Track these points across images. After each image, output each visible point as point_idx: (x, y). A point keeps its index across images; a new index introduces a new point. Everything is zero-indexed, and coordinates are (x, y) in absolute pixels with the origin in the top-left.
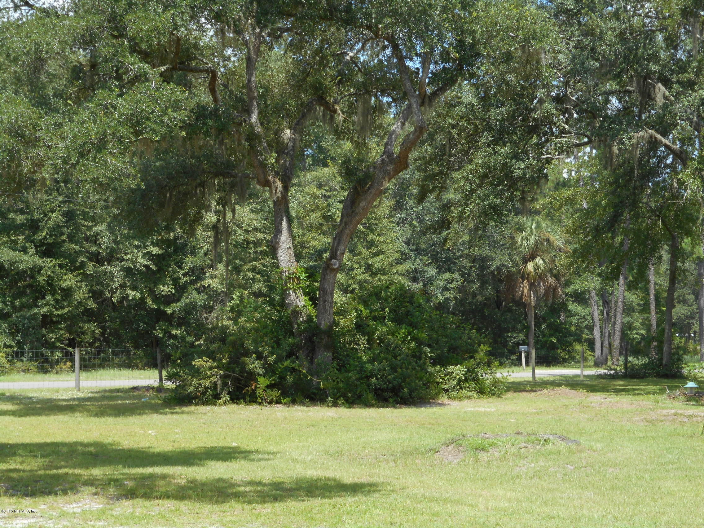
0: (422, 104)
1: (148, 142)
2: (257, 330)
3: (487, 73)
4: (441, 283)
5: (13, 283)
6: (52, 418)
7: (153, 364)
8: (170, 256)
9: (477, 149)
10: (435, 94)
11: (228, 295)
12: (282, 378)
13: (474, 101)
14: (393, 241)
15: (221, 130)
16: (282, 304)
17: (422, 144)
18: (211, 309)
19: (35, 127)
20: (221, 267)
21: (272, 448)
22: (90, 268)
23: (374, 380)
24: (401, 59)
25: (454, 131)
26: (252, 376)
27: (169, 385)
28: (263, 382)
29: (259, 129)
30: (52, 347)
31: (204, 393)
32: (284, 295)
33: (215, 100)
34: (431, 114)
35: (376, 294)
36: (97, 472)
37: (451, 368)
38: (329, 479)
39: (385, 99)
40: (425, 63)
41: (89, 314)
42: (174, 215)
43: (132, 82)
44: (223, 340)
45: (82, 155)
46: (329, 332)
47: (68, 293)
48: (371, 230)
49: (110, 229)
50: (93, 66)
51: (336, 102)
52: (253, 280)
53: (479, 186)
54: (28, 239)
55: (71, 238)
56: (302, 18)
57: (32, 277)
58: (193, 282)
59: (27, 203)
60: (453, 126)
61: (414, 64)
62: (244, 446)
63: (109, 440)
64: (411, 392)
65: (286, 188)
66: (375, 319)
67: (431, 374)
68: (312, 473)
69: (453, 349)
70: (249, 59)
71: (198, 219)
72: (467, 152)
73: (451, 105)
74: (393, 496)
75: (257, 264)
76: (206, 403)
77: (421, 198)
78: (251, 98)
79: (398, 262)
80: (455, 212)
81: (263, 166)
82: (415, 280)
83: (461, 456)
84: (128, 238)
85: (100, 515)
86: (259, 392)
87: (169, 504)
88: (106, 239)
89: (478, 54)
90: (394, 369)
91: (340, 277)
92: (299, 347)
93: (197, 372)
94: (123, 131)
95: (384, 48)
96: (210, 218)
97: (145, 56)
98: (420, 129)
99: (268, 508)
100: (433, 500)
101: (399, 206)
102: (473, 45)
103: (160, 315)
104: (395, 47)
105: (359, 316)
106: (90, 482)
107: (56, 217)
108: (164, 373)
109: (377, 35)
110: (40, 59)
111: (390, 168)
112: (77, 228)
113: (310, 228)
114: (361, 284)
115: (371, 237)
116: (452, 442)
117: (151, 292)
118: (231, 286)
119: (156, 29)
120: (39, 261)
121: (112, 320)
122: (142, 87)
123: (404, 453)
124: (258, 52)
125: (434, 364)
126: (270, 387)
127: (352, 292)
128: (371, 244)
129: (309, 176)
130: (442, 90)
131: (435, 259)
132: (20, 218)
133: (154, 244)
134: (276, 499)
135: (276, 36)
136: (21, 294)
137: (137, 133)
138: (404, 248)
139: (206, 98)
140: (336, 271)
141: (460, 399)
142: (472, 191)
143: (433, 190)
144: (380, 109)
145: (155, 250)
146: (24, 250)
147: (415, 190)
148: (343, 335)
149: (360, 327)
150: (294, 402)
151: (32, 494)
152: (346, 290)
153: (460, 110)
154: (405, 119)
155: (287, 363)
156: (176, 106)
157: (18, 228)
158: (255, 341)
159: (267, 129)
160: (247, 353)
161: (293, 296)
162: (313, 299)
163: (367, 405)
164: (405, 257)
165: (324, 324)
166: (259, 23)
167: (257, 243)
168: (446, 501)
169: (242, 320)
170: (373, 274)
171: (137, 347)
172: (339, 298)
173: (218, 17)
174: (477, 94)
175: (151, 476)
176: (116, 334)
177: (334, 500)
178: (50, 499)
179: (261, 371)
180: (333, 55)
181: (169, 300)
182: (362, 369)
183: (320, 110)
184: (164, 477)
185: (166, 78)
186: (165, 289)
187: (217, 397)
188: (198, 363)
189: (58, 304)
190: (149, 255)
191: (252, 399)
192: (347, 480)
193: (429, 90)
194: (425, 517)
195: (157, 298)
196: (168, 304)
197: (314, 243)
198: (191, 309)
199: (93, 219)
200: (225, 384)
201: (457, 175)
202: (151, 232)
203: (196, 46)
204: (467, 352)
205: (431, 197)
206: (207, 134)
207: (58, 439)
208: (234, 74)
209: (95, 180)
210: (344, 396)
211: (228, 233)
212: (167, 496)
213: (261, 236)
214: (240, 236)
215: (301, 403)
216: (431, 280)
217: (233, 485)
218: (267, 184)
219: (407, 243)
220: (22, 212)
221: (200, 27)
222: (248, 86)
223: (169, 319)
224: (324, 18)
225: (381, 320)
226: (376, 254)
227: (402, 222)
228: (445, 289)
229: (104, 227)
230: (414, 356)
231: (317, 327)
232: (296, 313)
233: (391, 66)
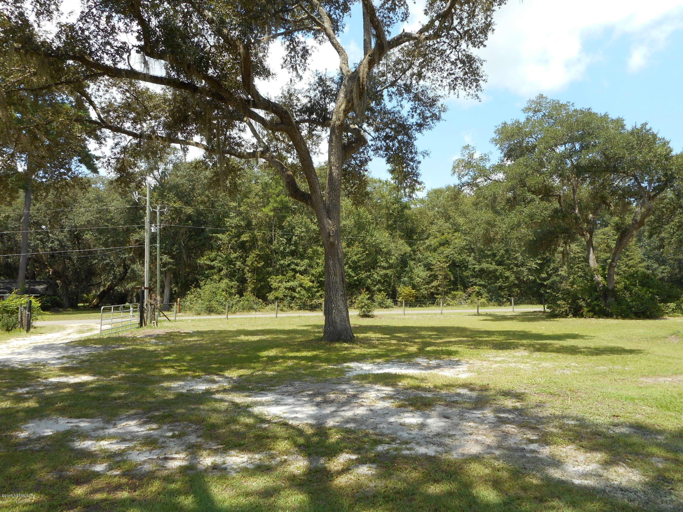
0: (649, 200)
1: (536, 223)
2: (582, 290)
3: (678, 185)
4: (661, 270)
5: (488, 275)
6: (505, 322)
7: (541, 303)
8: (545, 263)
9: (675, 216)
10: (655, 196)
11: (569, 277)
12: (594, 308)
13: (673, 197)
14: (637, 254)
15: (564, 217)
16: (592, 280)
17: (649, 216)
18: (562, 283)
19: (495, 221)
20: (565, 267)
21: (592, 335)
22: (515, 269)
23: (633, 309)
24: (639, 184)
25: (664, 210)
26: (581, 307)
27: (548, 310)
28: (586, 309)
29: (579, 215)
30: (503, 297)
31: (562, 313)
32: (592, 276)
33: (561, 206)
34: (653, 204)
35: (632, 275)
36: (525, 342)
37: (669, 304)
38: (618, 347)
39: (632, 199)
40: (650, 184)
41: (515, 285)
42: (547, 248)
43: (529, 202)
44: (568, 294)
45: (512, 229)
46: (613, 290)
47: (507, 278)
48: (628, 251)
49: (521, 254)
50: (515, 198)
51: (610, 202)
52: (578, 271)
53: (677, 230)
54: (492, 260)
55: (508, 259)
56: (596, 172)
57: (494, 273)
58: (554, 273)
59: (492, 248)
60: (663, 208)
61: (645, 184)
62: (580, 334)
63: (527, 330)
64: (651, 313)
65: (591, 236)
66: (632, 285)
67: (659, 307)
68: (611, 345)
69: (669, 296)
70: (574, 190)
71: (555, 250)
72: (671, 217)
73: (663, 199)
74: (649, 355)
75: (580, 265)
76: (563, 317)
77: (650, 236)
78: (575, 204)
79: (640, 262)
80: (666, 242)
81: (582, 229)
82: (648, 269)
83: (678, 340)
84: (528, 258)
85: (528, 357)
86: (584, 313)
87: (554, 354)
88: (520, 258)
89: (675, 178)
90: (642, 304)
91: (616, 270)
92: (600, 296)
93: (559, 306)
94: (527, 219)
95: (631, 180)
96: (561, 249)
97: (533, 193)
98: (649, 210)
99: (594, 358)
100: (668, 357)
101: (639, 240)
102: (671, 175)
103: (542, 285)
104: (636, 179)
105: (625, 284)
106: (522, 345)
107: (502, 252)
108: (546, 306)
109: (627, 174)
110: (496, 198)
111: (636, 226)
112: (510, 255)
113: (601, 251)
114: (624, 271)
115: (627, 253)
116: (674, 334)
117: (538, 277)
118: (569, 274)
119: (537, 183)
120: (497, 267)
121: (524, 287)
122: (533, 204)
123: (651, 338)
124: (577, 187)
125: (661, 303)
126: (589, 311)
127: (620, 275)
128: (628, 256)
129: (599, 231)
130: (658, 193)
131: (657, 260)
132: (489, 253)
133: (539, 259)
134: (597, 354)
135: (584, 180)
136: (491, 279)
137: (532, 220)
138: (643, 257)
139: (557, 205)
140: (615, 267)
141: (674, 316)
142: (674, 233)
143: (656, 233)
144: (630, 203)
145: (539, 262)
146: (491, 264)
147: (646, 234)
148: (619, 291)
149: (626, 288)
150: (599, 317)
151: (502, 349)
152: (618, 274)
153: (666, 201)
154: (642, 206)
155: (595, 302)
156: (546, 209)
157: (488, 256)
158: (582, 294)
159: (582, 215)
160: (579, 299)
161: (596, 277)
162: (605, 278)
163: (632, 319)
164: (643, 260)
165: (610, 287)
166: (577, 176)
167: (579, 258)
168: (674, 358)
169: (575, 286)
170: (629, 268)
171: (533, 297)
172: (616, 277)
173: (560, 176)
174: (674, 194)
175: (545, 344)
176: (525, 292)
177: (622, 356)
178: (509, 351)
179: (585, 305)
180: (608, 184)
181: (545, 279)
182: (628, 305)
183: (604, 206)
184: (550, 344)
185: (542, 199)
186: (544, 275)
187: (567, 315)
188: (559, 302)
189: (504, 282)
190: (537, 263)
191: (582, 316)
192: (627, 348)
193: (652, 194)
194: (665, 364)
195: (540, 279)
196: (545, 281)
197: (602, 257)
198: (554, 283)
199: (515, 251)
200: (570, 310)
201: (666, 227)
202: (537, 255)
203: (552, 187)
204: (676, 297)
205: (655, 236)
206: (559, 218)
207: (509, 329)
208: (567, 195)
209: (517, 238)
210: (621, 315)
211: (568, 254)
212: (552, 351)
213: (580, 255)
214: (572, 255)
215: (602, 318)
216: (655, 269)
217: (578, 348)
218: (583, 235)
219: (644, 255)
220: (490, 250)
221: (554, 181)
222: (574, 200)
223: (545, 286)
224: (605, 171)
225: (635, 285)
226: (631, 260)
227: (641, 247)
228: (662, 272)
229: (519, 254)
230: (651, 299)
231: (608, 289)
232: (598, 283)
233: (633, 186)
